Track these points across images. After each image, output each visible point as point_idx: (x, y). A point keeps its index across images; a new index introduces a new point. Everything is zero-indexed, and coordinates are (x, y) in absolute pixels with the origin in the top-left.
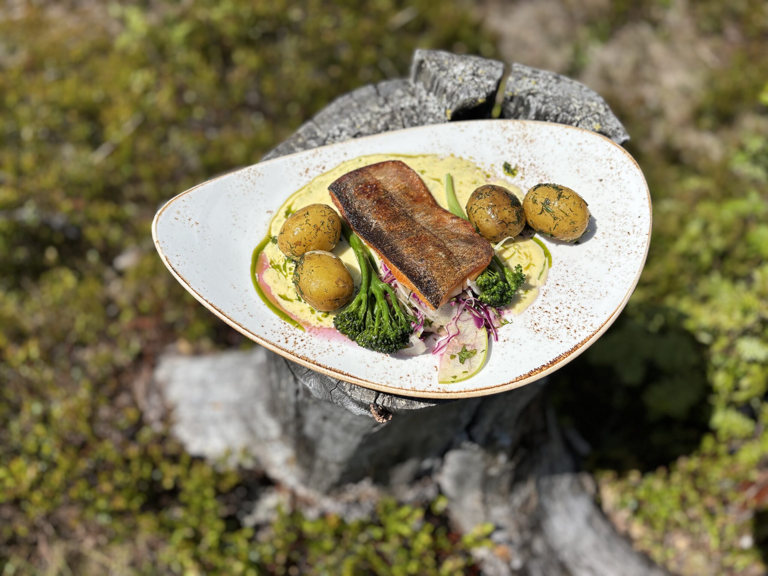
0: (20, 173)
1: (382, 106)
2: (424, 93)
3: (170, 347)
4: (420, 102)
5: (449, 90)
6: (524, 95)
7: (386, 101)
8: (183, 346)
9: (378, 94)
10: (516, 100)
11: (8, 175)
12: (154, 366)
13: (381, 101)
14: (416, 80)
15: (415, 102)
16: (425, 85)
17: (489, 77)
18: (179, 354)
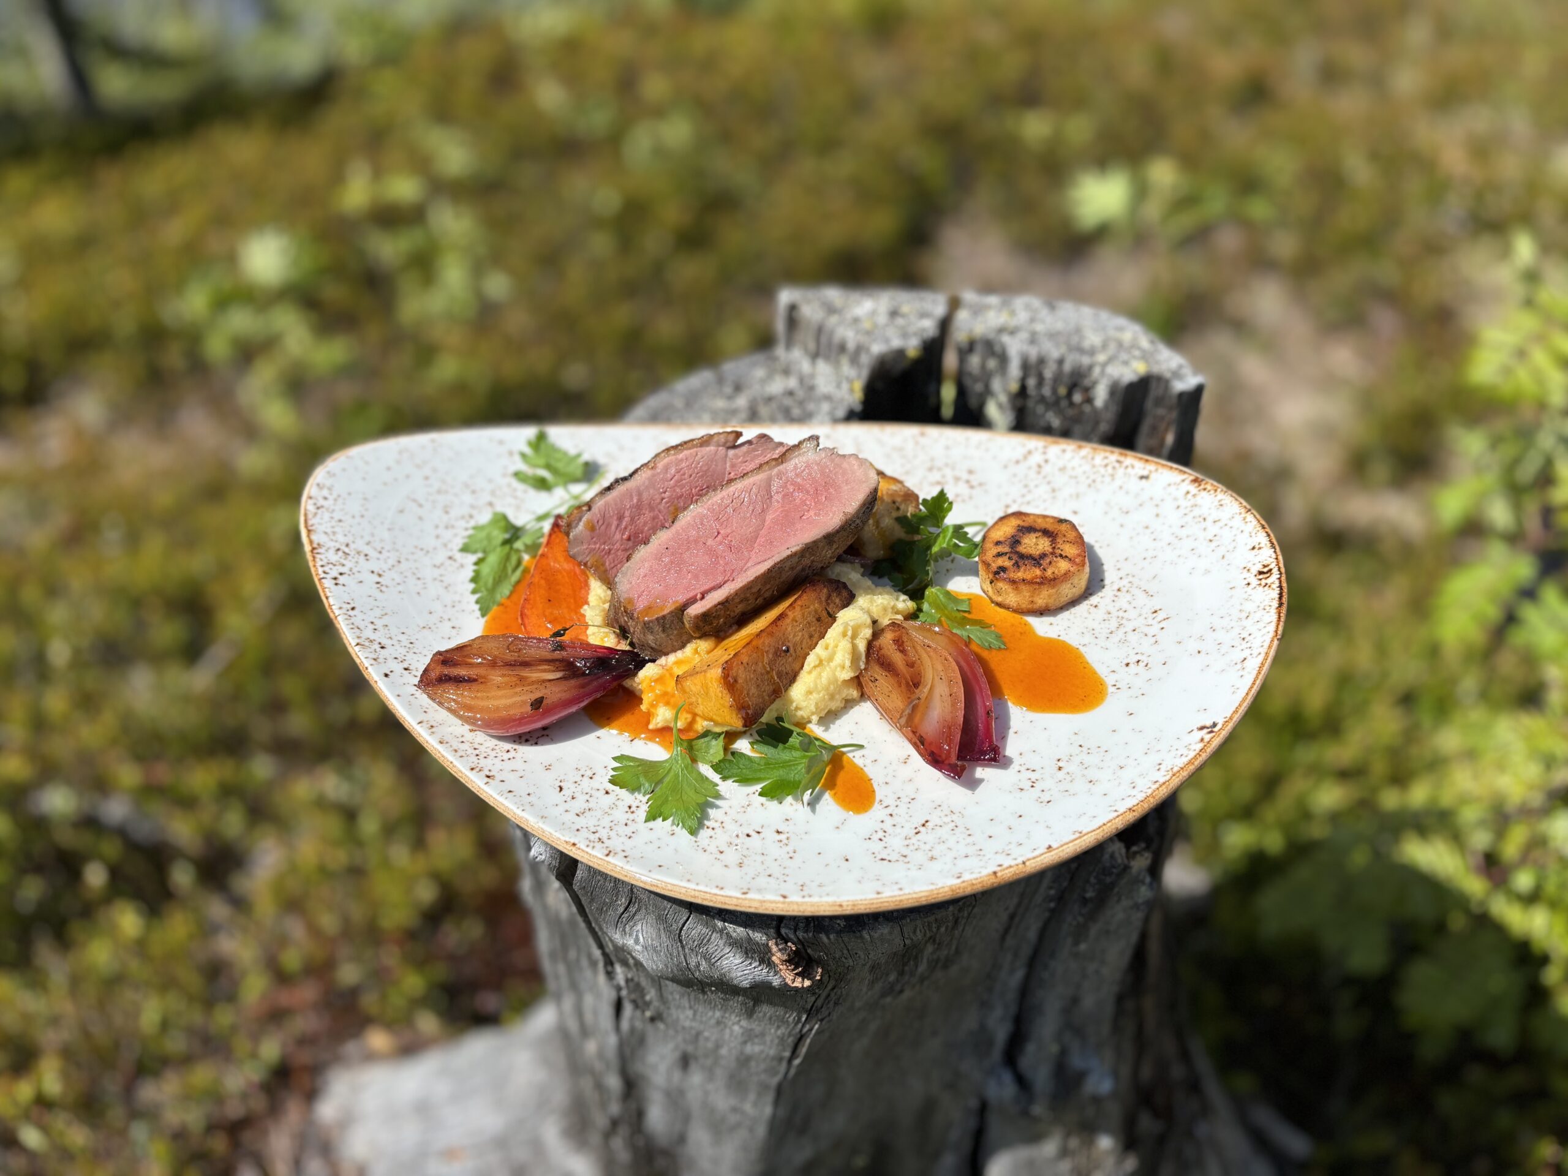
0: (39, 724)
1: (730, 398)
2: (805, 366)
3: (351, 1048)
4: (801, 380)
5: (851, 345)
6: (992, 336)
7: (738, 388)
8: (378, 1040)
9: (720, 381)
10: (979, 348)
11: (17, 732)
12: (311, 1095)
13: (728, 390)
14: (789, 344)
15: (792, 383)
16: (806, 350)
17: (923, 315)
18: (371, 1057)
